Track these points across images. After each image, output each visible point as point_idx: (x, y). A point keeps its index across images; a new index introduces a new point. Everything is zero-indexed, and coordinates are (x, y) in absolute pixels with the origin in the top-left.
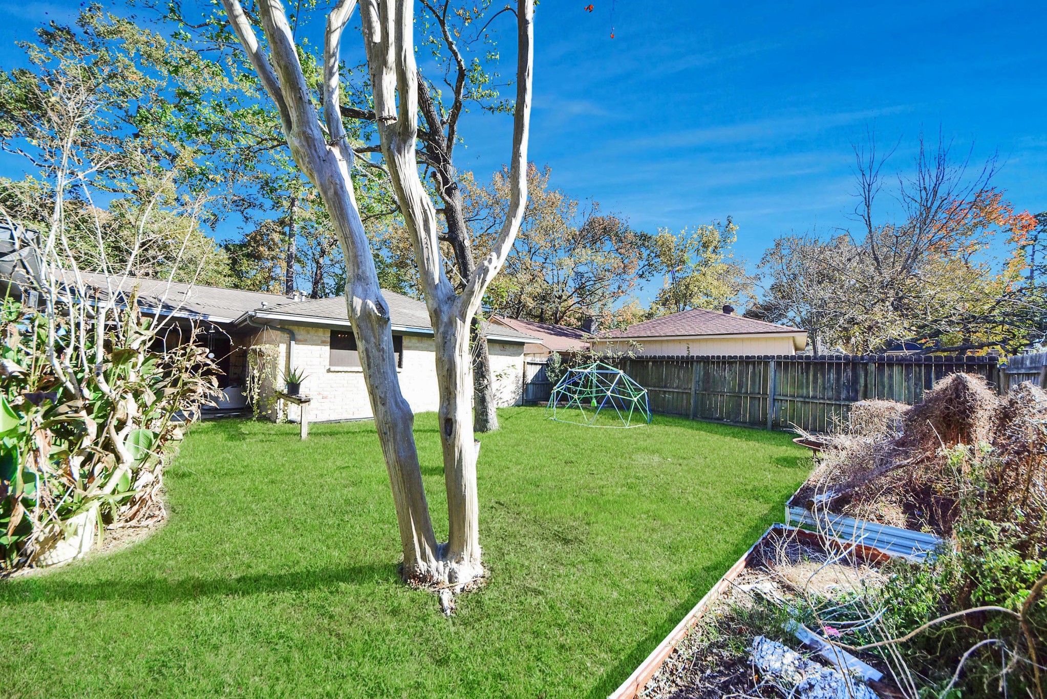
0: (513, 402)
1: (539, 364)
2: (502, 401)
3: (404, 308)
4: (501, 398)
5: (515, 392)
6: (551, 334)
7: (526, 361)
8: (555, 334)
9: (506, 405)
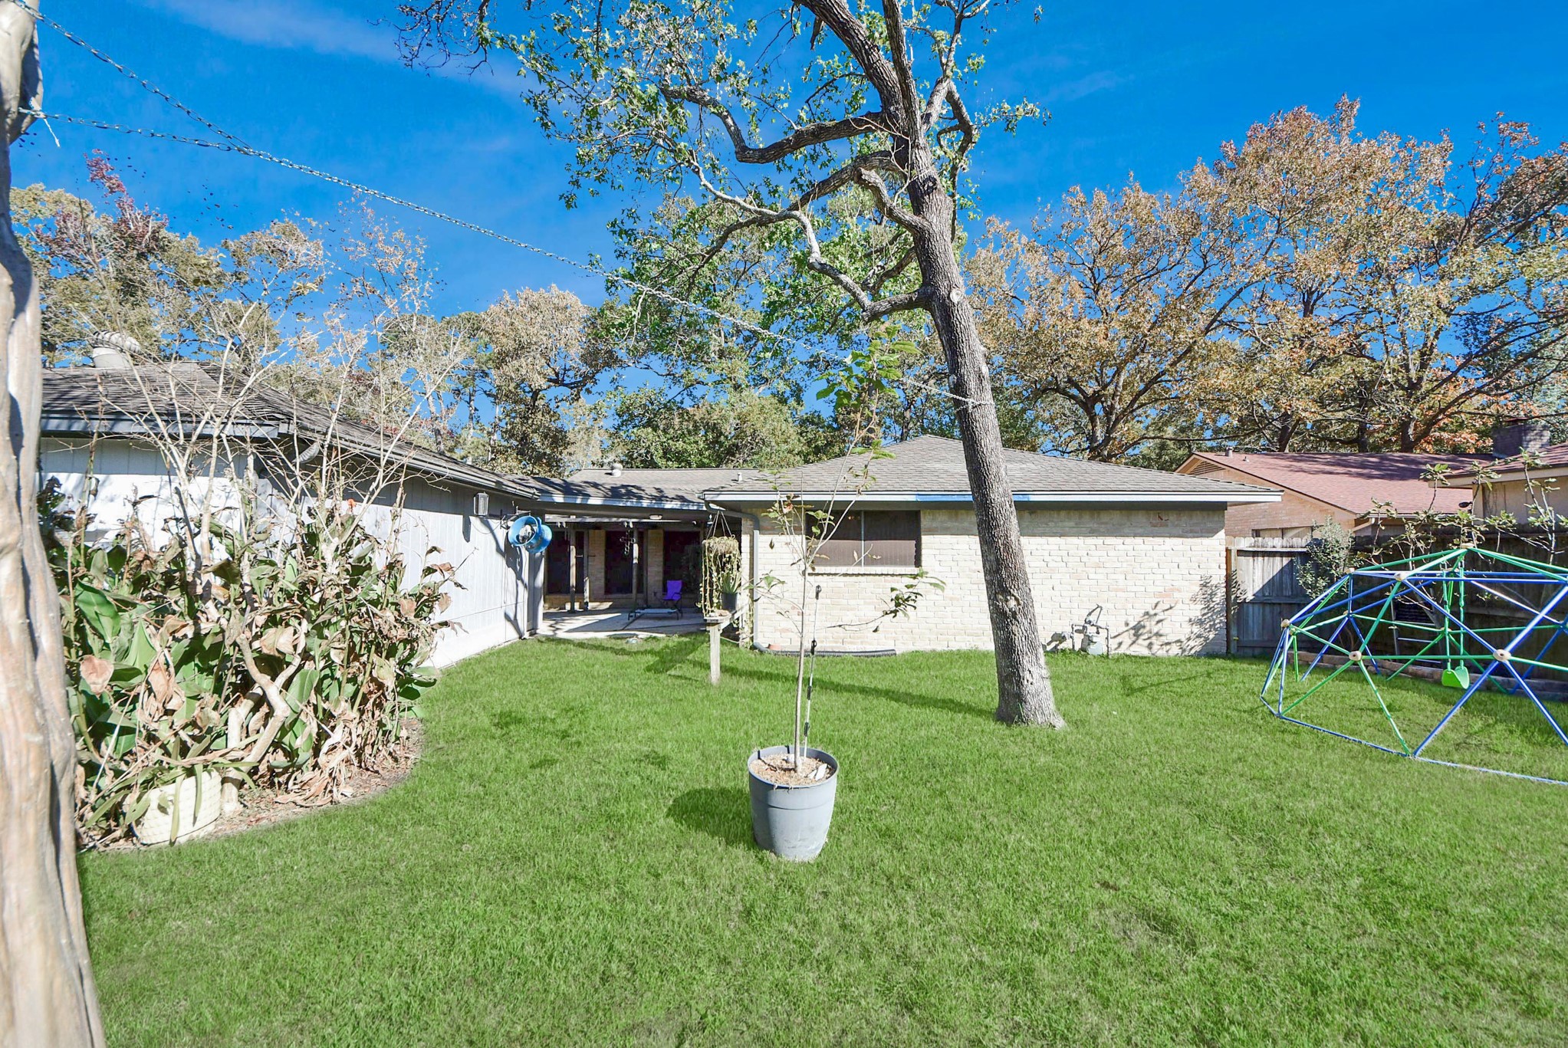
0: (1196, 645)
1: (1282, 554)
2: (1164, 639)
3: (939, 461)
4: (1158, 635)
5: (1200, 622)
6: (1370, 477)
7: (1234, 549)
8: (1382, 477)
9: (1175, 650)
